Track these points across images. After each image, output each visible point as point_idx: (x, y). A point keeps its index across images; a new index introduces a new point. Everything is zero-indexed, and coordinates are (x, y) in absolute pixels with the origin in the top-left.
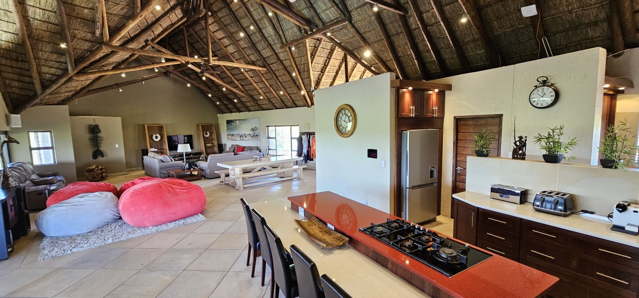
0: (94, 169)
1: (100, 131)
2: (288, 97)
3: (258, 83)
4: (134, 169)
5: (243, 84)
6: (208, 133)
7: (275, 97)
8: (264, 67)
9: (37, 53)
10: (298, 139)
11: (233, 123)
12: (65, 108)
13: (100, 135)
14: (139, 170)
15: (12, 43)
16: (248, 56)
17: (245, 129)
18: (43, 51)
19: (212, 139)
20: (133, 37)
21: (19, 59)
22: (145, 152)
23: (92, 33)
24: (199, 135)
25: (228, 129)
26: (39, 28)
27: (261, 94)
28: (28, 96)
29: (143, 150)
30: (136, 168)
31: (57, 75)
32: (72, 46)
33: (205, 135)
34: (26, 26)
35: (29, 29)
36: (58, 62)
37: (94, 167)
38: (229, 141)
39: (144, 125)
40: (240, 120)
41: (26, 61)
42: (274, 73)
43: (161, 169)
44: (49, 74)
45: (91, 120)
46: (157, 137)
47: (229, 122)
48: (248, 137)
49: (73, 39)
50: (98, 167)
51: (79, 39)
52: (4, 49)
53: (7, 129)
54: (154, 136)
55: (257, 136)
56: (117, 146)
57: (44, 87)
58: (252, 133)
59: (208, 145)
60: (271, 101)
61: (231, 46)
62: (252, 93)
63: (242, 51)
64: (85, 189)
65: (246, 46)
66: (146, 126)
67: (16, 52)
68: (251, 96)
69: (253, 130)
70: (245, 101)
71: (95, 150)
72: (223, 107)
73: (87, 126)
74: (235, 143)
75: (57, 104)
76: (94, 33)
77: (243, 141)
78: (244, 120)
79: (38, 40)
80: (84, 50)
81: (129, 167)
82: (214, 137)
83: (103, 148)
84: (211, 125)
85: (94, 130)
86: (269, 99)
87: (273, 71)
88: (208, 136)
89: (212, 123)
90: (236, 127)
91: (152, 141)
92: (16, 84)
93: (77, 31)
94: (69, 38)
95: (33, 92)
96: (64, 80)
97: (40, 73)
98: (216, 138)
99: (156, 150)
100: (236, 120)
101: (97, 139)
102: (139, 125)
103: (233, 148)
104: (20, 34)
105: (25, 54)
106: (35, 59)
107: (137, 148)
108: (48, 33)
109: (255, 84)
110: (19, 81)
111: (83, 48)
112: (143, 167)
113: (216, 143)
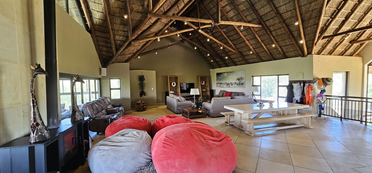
0: (140, 103)
1: (144, 80)
2: (280, 49)
3: (249, 40)
4: (161, 104)
5: (235, 43)
6: (204, 82)
7: (265, 51)
8: (260, 23)
9: (113, 25)
10: (288, 87)
11: (221, 75)
12: (128, 64)
13: (144, 82)
14: (163, 105)
15: (101, 20)
16: (245, 17)
17: (232, 79)
18: (116, 24)
19: (206, 86)
20: (166, 11)
21: (105, 32)
22: (167, 94)
23: (142, 6)
24: (198, 83)
25: (217, 79)
26: (114, 6)
27: (251, 50)
28: (110, 56)
29: (166, 92)
30: (162, 104)
31: (123, 41)
32: (131, 18)
33: (202, 83)
34: (107, 6)
35: (109, 8)
36: (124, 31)
37: (140, 102)
38: (218, 88)
39: (167, 76)
40: (227, 72)
41: (108, 32)
42: (268, 28)
43: (178, 106)
44: (119, 41)
45: (140, 72)
46: (174, 84)
47: (218, 74)
48: (234, 85)
49: (132, 12)
50: (142, 102)
51: (135, 12)
52: (98, 25)
53: (100, 77)
54: (173, 83)
55: (243, 84)
56: (152, 89)
57: (117, 50)
58: (237, 82)
59: (203, 90)
60: (258, 56)
61: (232, 11)
62: (242, 50)
63: (241, 14)
64: (129, 123)
65: (245, 8)
66: (168, 77)
67: (103, 26)
68: (241, 53)
69: (238, 79)
70: (234, 57)
71: (141, 91)
72: (215, 64)
73: (138, 76)
74: (223, 89)
75: (124, 62)
76: (143, 5)
77: (229, 88)
78: (231, 72)
79: (113, 15)
80: (138, 20)
81: (158, 103)
82: (208, 85)
83: (145, 90)
84: (206, 77)
85: (141, 78)
86: (257, 53)
87: (268, 27)
88: (203, 84)
89: (206, 75)
90: (224, 78)
91: (171, 86)
92: (104, 49)
93: (134, 5)
94: (129, 11)
95: (112, 54)
96: (126, 44)
97: (115, 41)
98: (209, 85)
99: (173, 92)
100: (225, 73)
101: (142, 84)
102: (165, 76)
103: (222, 93)
104: (104, 12)
105: (107, 27)
106: (112, 30)
107: (163, 91)
108: (118, 9)
109: (247, 42)
110: (106, 47)
111: (137, 19)
112: (166, 103)
113: (208, 89)
